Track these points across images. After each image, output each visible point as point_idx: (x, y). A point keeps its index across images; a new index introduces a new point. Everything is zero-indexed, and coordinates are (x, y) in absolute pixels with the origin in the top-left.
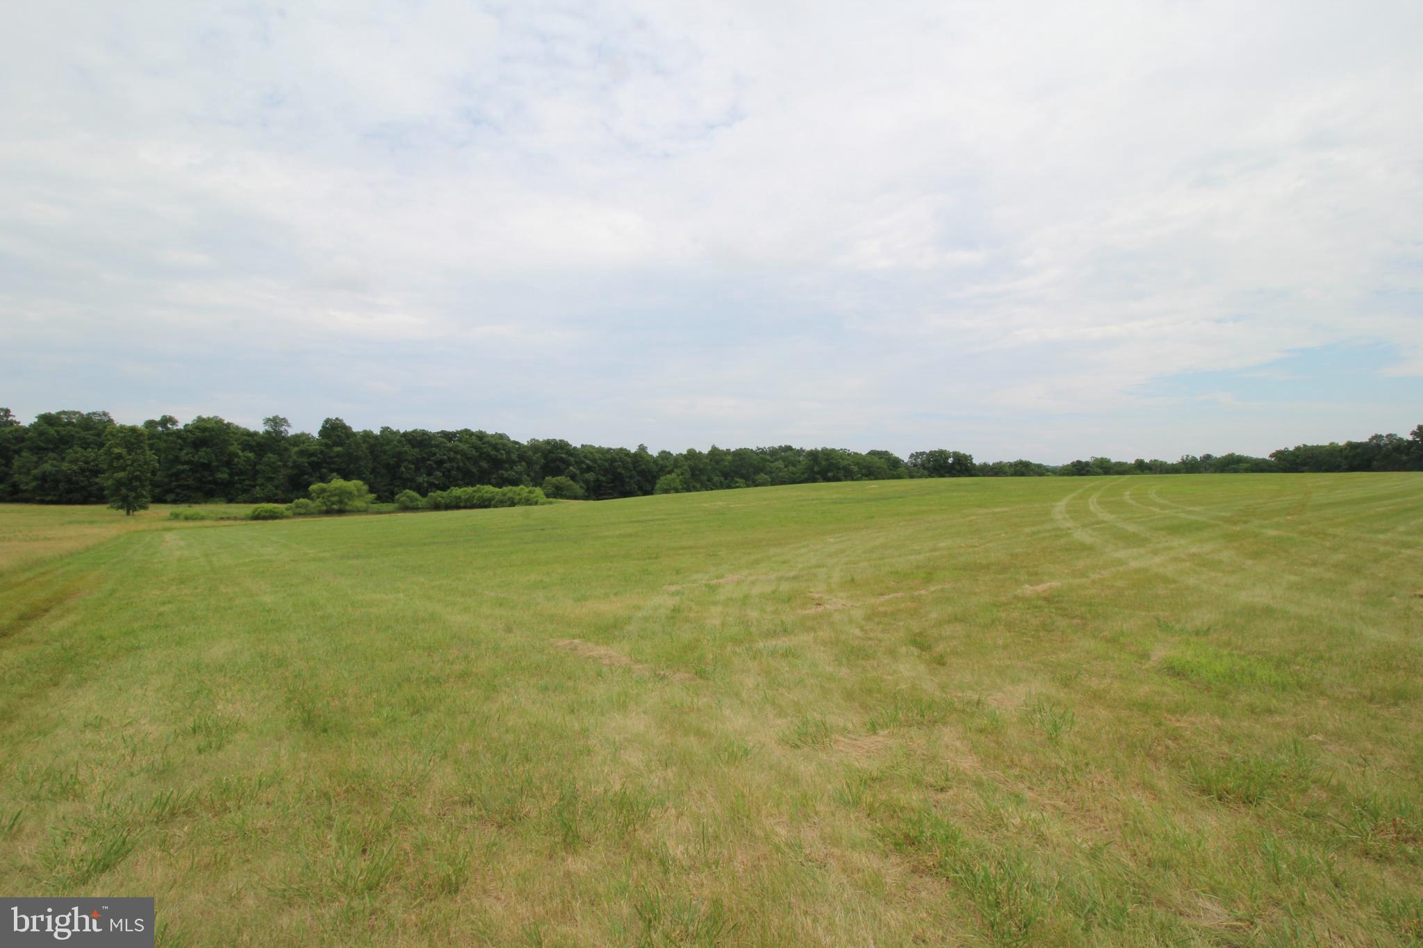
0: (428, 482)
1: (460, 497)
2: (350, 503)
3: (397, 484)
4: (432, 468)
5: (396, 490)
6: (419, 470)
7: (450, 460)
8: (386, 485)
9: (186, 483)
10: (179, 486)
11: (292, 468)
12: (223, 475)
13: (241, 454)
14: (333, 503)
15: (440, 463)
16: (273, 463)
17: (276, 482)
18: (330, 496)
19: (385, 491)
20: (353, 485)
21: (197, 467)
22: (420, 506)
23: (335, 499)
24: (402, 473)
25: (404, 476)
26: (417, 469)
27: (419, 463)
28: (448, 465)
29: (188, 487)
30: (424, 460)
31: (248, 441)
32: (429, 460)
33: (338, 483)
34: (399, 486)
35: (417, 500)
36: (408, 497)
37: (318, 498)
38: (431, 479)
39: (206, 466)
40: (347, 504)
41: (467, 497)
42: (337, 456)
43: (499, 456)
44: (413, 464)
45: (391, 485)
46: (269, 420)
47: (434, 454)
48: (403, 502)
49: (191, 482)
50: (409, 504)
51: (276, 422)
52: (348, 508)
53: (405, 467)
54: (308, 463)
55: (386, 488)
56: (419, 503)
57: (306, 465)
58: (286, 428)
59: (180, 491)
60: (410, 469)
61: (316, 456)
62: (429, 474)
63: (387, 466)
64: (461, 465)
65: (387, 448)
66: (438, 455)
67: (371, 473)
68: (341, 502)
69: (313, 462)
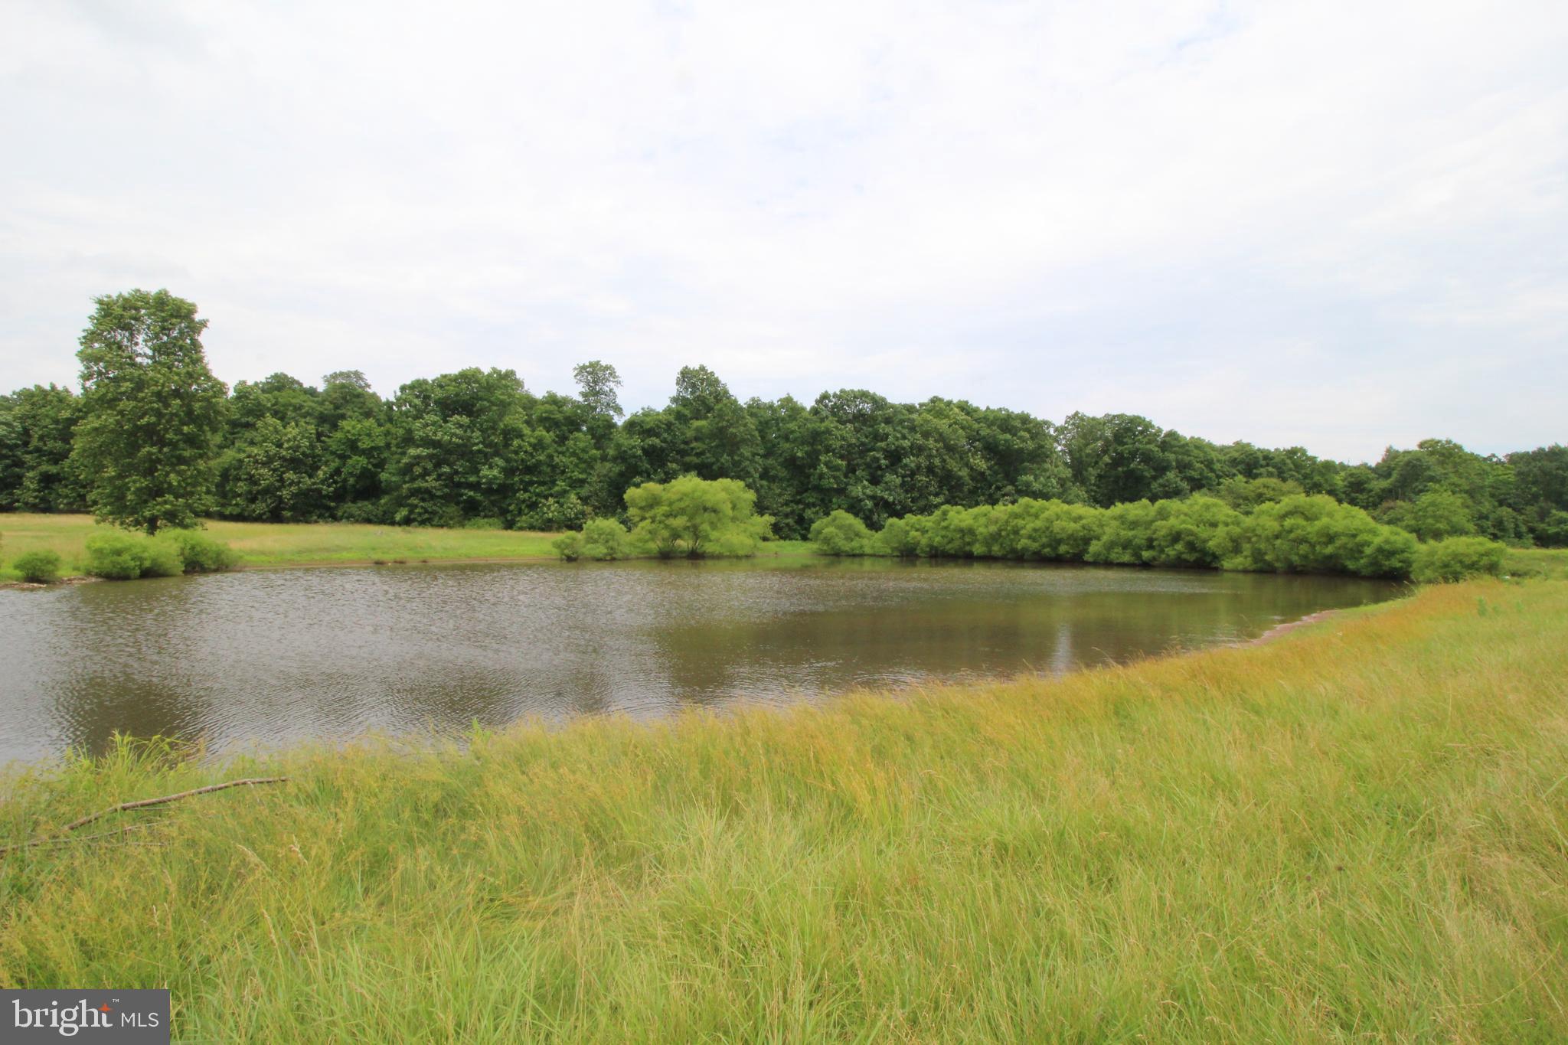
0: (873, 498)
1: (971, 531)
2: (714, 535)
3: (811, 500)
4: (879, 468)
5: (809, 513)
6: (854, 471)
7: (918, 450)
8: (786, 504)
9: (425, 485)
10: (414, 493)
11: (615, 459)
12: (491, 472)
13: (527, 431)
14: (676, 535)
15: (895, 457)
16: (584, 450)
17: (585, 491)
18: (668, 515)
19: (787, 516)
20: (722, 491)
21: (443, 453)
22: (868, 550)
23: (679, 522)
24: (821, 476)
25: (825, 483)
26: (852, 470)
27: (854, 458)
28: (910, 461)
29: (427, 494)
30: (865, 450)
31: (551, 412)
32: (873, 449)
33: (688, 484)
34: (814, 505)
35: (857, 535)
36: (839, 527)
37: (643, 519)
38: (879, 491)
39: (463, 451)
40: (707, 538)
41: (993, 528)
42: (697, 439)
43: (1017, 444)
44: (842, 457)
45: (798, 502)
46: (583, 368)
47: (885, 437)
48: (827, 540)
49: (431, 482)
50: (846, 546)
51: (595, 375)
52: (709, 548)
53: (826, 464)
54: (643, 449)
55: (789, 510)
56: (865, 542)
57: (639, 452)
58: (612, 385)
59: (416, 502)
60: (837, 468)
61: (657, 435)
62: (875, 481)
63: (791, 463)
64: (937, 461)
65: (792, 426)
66: (891, 439)
67: (762, 477)
68: (695, 532)
69: (653, 447)
